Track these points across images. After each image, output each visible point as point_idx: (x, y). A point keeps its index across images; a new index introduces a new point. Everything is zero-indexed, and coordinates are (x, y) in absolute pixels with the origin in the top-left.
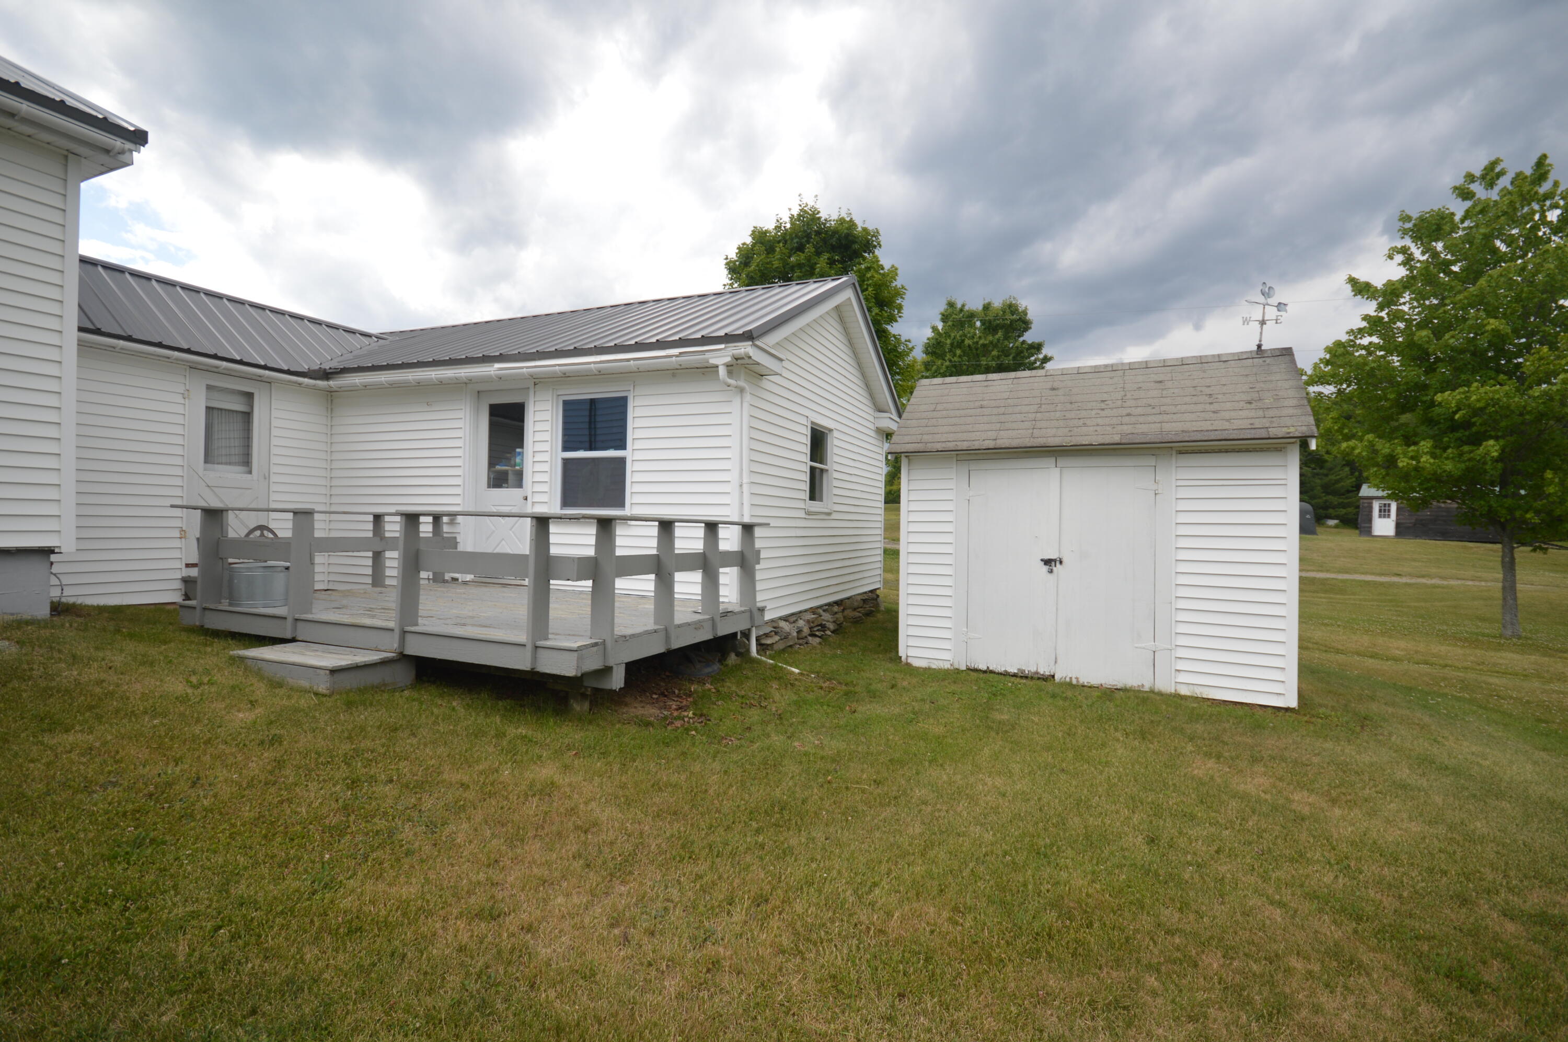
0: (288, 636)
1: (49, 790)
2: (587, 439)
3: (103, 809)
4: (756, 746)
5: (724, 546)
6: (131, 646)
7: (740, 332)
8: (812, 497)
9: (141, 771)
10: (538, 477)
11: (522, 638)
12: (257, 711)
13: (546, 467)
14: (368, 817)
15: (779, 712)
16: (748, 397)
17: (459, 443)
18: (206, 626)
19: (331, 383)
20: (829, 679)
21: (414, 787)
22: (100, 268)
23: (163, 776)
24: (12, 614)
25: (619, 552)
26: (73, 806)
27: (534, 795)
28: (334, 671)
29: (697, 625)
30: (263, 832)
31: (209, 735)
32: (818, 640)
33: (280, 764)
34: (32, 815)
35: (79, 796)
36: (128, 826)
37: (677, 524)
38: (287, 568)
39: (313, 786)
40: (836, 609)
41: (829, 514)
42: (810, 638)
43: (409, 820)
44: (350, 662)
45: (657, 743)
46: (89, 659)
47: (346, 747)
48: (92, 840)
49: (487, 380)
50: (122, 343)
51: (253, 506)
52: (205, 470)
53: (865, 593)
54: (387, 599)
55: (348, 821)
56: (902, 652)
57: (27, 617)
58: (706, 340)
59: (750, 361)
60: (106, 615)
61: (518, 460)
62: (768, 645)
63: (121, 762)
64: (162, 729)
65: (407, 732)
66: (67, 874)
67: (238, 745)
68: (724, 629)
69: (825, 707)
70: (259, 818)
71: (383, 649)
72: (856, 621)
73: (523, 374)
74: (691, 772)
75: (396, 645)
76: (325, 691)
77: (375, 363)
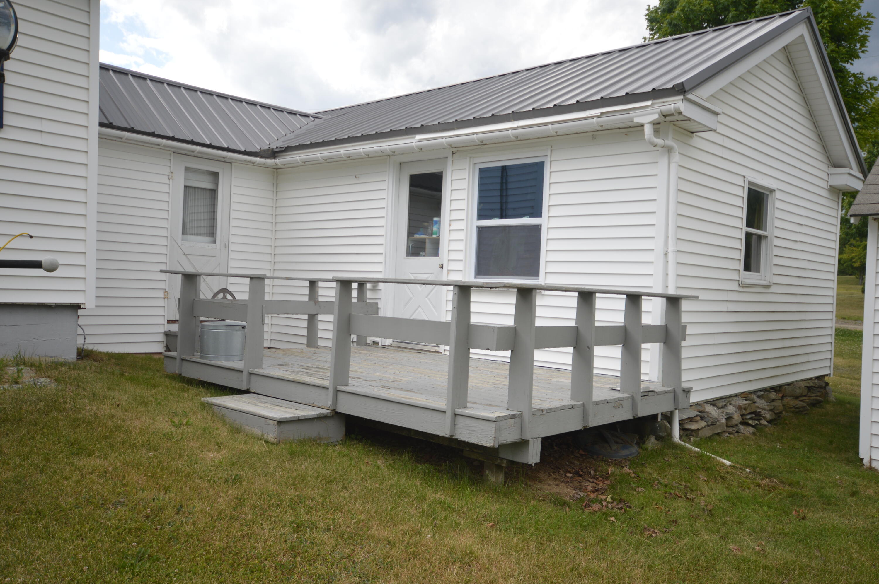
0: (244, 388)
1: (77, 504)
2: (498, 206)
3: (115, 524)
4: (683, 543)
5: (646, 320)
6: (131, 388)
7: (670, 85)
8: (747, 267)
9: (141, 495)
10: (454, 246)
11: (442, 404)
12: (222, 453)
13: (461, 235)
14: (312, 561)
15: (709, 507)
16: (676, 158)
17: (382, 213)
18: (183, 375)
19: (277, 161)
20: (769, 477)
21: (348, 538)
22: (111, 72)
23: (156, 501)
24: (51, 357)
25: (539, 323)
26: (94, 520)
27: (454, 562)
28: (280, 422)
29: (616, 404)
30: (230, 561)
31: (188, 470)
32: (751, 430)
33: (240, 501)
34: (66, 523)
35: (98, 512)
36: (132, 541)
37: (597, 295)
38: (243, 327)
39: (267, 525)
40: (773, 395)
41: (768, 287)
42: (741, 427)
43: (345, 569)
44: (293, 416)
45: (574, 525)
46: (104, 397)
47: (291, 493)
48: (107, 550)
49: (409, 151)
50: (127, 134)
51: (216, 271)
52: (182, 240)
53: (811, 379)
54: (320, 359)
55: (295, 562)
56: (864, 453)
57: (61, 360)
58: (630, 98)
59: (680, 118)
60: (113, 361)
61: (435, 229)
62: (692, 431)
63: (127, 486)
64: (155, 461)
65: (340, 485)
66: (90, 577)
67: (209, 481)
68: (644, 411)
69: (766, 509)
70: (226, 549)
71: (319, 405)
72: (798, 412)
73: (442, 144)
74: (612, 562)
75: (330, 403)
76: (273, 440)
77: (313, 141)
